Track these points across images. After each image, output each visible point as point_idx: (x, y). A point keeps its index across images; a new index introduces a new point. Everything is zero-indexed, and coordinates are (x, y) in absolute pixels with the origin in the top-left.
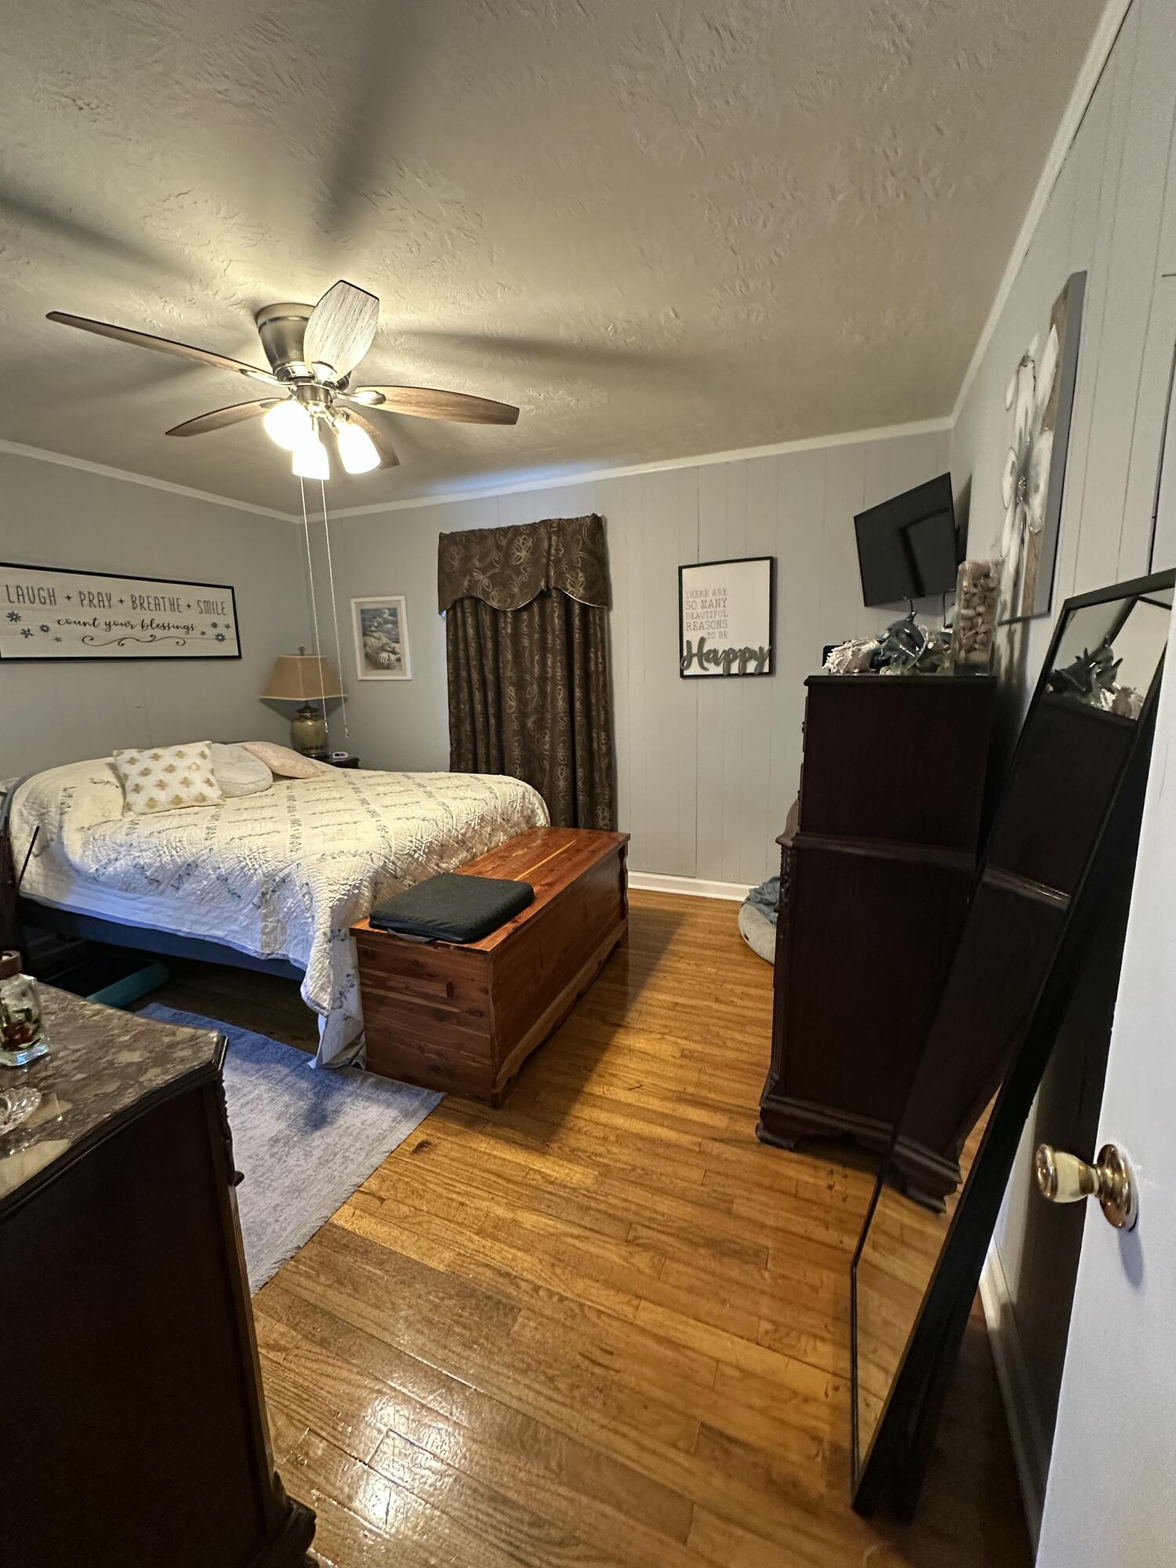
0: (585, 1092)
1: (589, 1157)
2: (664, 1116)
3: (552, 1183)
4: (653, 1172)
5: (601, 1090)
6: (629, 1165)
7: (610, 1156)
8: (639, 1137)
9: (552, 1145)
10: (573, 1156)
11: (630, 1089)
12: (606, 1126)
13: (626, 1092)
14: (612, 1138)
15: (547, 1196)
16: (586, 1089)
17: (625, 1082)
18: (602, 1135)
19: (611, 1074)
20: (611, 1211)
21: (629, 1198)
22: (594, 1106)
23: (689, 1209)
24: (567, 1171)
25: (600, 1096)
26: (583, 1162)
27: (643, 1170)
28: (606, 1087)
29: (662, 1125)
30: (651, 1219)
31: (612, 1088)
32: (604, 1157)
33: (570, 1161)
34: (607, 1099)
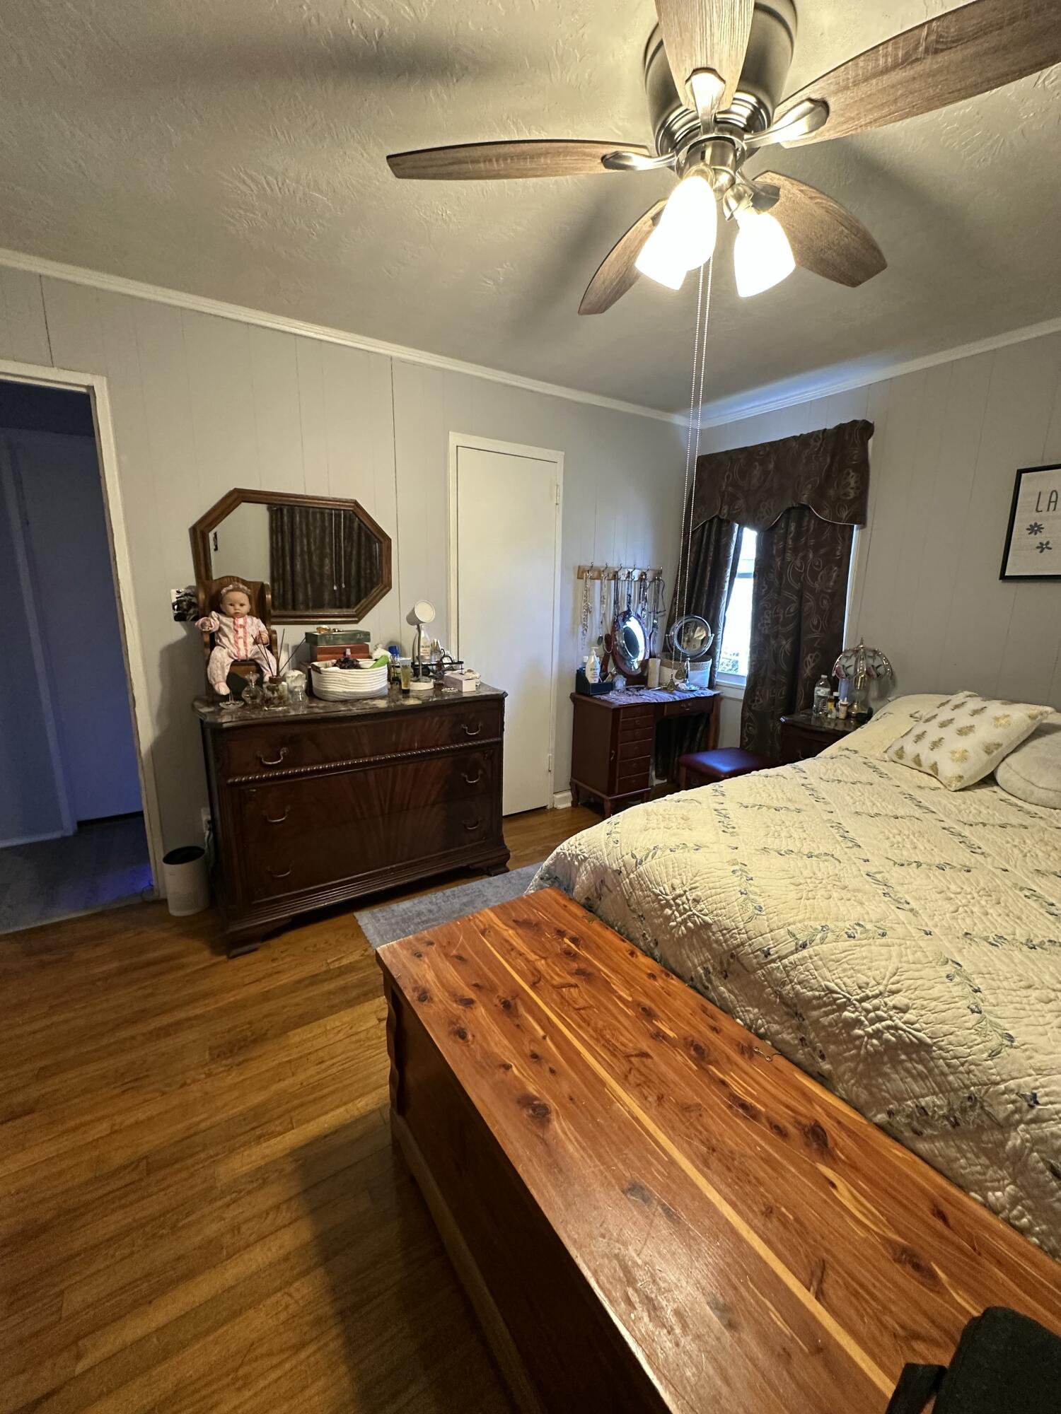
0: (316, 1266)
1: (240, 1191)
2: (165, 1354)
3: (259, 1137)
4: (147, 1246)
5: (297, 1296)
6: (183, 1227)
7: (216, 1214)
8: (189, 1275)
9: (293, 1166)
10: (261, 1177)
11: (253, 1344)
12: (248, 1246)
13: (254, 1336)
14: (227, 1240)
15: (254, 1124)
16: (320, 1271)
17: (270, 1354)
18: (243, 1229)
19: (303, 1345)
20: (177, 1166)
21: (163, 1193)
22: (286, 1258)
23: (77, 1245)
24: (253, 1158)
25: (289, 1284)
26: (243, 1180)
27: (161, 1237)
28: (293, 1308)
29: (160, 1330)
30: (126, 1195)
31: (283, 1317)
32: (221, 1207)
33: (259, 1169)
34: (276, 1291)
